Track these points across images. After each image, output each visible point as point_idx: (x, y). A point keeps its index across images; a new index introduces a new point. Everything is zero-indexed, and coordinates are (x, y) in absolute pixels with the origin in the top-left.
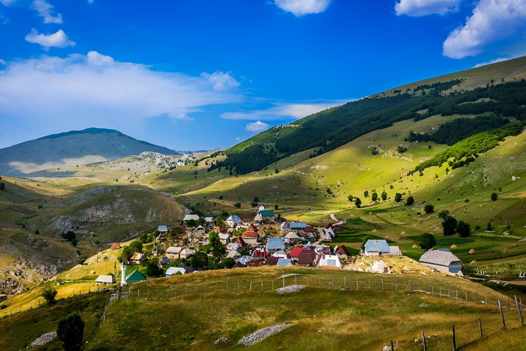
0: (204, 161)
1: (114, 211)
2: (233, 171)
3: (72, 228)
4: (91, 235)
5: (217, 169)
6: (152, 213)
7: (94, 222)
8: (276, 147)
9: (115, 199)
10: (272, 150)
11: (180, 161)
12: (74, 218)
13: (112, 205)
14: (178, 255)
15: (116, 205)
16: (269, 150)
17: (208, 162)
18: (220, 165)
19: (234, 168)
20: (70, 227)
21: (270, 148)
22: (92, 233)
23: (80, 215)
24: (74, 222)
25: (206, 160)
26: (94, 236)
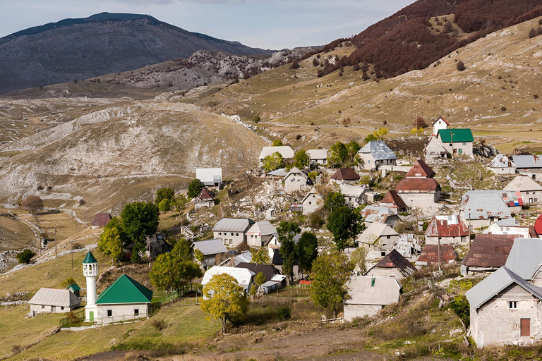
0: (311, 59)
1: (122, 153)
2: (368, 73)
3: (40, 188)
4: (74, 202)
5: (338, 72)
6: (201, 154)
7: (84, 177)
8: (456, 21)
9: (125, 128)
10: (449, 28)
11: (267, 65)
12: (42, 169)
13: (117, 140)
14: (241, 235)
15: (126, 141)
16: (441, 29)
17: (319, 60)
18: (342, 63)
19: (371, 67)
20: (35, 187)
21: (444, 23)
22: (78, 198)
23: (55, 163)
24: (42, 177)
25: (314, 56)
26: (82, 203)
